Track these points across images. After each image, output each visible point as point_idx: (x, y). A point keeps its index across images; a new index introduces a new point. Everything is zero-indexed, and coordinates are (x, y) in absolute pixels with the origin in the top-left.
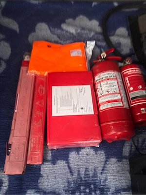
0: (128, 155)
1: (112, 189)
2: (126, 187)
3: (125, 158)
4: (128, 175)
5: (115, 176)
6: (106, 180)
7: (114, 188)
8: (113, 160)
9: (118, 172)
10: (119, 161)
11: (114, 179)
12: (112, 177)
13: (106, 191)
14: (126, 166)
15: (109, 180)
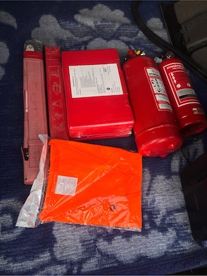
0: (177, 170)
1: (163, 212)
2: (179, 207)
3: (175, 174)
4: (180, 193)
5: (164, 195)
6: (154, 201)
7: (165, 210)
8: (161, 177)
9: (168, 190)
10: (168, 178)
11: (163, 199)
12: (161, 197)
13: (156, 215)
14: (177, 183)
15: (157, 201)
